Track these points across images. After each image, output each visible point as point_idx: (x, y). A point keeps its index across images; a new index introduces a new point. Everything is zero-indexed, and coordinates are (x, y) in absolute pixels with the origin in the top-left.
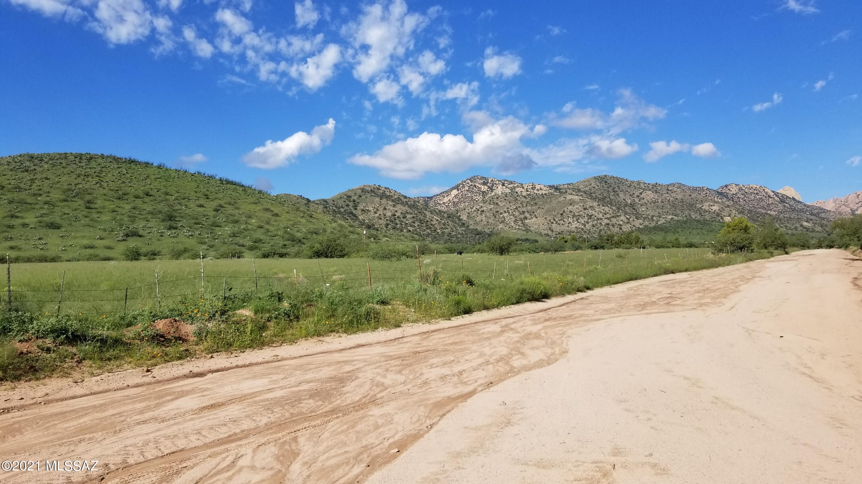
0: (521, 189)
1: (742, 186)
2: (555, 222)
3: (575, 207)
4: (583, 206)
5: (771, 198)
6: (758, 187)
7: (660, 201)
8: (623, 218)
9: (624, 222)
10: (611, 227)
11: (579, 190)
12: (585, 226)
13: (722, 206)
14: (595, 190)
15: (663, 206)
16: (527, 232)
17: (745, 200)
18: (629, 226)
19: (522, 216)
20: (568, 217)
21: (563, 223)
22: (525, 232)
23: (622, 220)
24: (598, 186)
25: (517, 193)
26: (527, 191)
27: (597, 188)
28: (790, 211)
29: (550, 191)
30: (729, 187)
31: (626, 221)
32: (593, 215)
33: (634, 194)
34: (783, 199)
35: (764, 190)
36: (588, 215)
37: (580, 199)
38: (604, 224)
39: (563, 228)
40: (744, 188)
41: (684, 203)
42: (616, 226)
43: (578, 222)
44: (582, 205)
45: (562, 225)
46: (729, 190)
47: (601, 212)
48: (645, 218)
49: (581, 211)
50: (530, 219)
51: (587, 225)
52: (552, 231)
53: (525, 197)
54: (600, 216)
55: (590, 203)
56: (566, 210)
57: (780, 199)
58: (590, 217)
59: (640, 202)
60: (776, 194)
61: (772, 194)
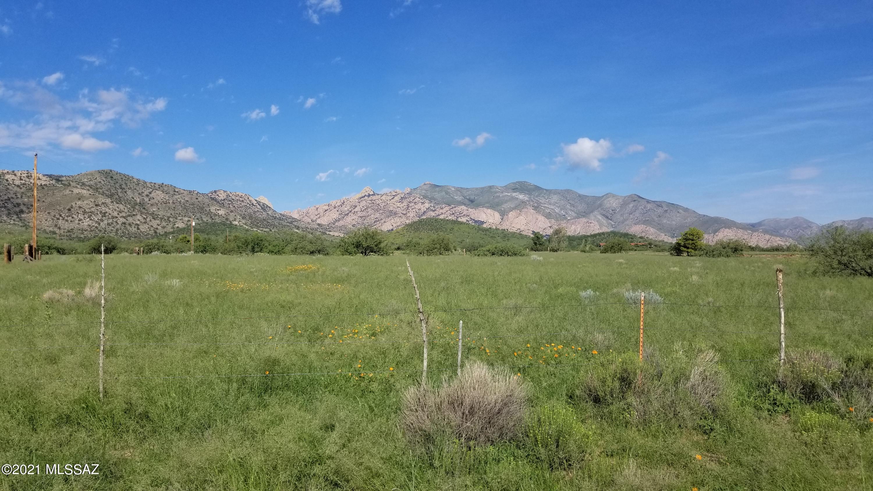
0: (13, 177)
1: (229, 193)
2: (61, 218)
3: (85, 202)
4: (95, 202)
5: (255, 206)
6: (243, 195)
7: (171, 202)
8: (139, 217)
9: (141, 222)
10: (128, 227)
11: (83, 184)
12: (99, 224)
13: (227, 211)
14: (102, 185)
15: (174, 208)
16: (27, 229)
17: (234, 207)
18: (146, 226)
19: (17, 209)
20: (78, 213)
21: (72, 220)
22: (24, 229)
23: (139, 220)
24: (103, 180)
25: (7, 180)
26: (21, 179)
27: (103, 183)
28: (273, 219)
29: (51, 182)
30: (218, 193)
31: (143, 221)
32: (107, 212)
33: (143, 193)
34: (265, 207)
35: (248, 198)
36: (101, 212)
37: (90, 194)
38: (120, 223)
39: (72, 226)
40: (231, 195)
41: (195, 206)
42: (133, 226)
43: (91, 220)
44: (93, 200)
45: (71, 221)
46: (218, 195)
47: (115, 210)
48: (161, 219)
49: (92, 207)
50: (28, 213)
51: (102, 224)
52: (59, 228)
53: (18, 186)
54: (115, 214)
55: (101, 199)
56: (74, 205)
57: (261, 207)
58: (104, 214)
59: (149, 202)
60: (258, 203)
61: (255, 202)
